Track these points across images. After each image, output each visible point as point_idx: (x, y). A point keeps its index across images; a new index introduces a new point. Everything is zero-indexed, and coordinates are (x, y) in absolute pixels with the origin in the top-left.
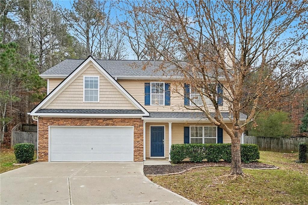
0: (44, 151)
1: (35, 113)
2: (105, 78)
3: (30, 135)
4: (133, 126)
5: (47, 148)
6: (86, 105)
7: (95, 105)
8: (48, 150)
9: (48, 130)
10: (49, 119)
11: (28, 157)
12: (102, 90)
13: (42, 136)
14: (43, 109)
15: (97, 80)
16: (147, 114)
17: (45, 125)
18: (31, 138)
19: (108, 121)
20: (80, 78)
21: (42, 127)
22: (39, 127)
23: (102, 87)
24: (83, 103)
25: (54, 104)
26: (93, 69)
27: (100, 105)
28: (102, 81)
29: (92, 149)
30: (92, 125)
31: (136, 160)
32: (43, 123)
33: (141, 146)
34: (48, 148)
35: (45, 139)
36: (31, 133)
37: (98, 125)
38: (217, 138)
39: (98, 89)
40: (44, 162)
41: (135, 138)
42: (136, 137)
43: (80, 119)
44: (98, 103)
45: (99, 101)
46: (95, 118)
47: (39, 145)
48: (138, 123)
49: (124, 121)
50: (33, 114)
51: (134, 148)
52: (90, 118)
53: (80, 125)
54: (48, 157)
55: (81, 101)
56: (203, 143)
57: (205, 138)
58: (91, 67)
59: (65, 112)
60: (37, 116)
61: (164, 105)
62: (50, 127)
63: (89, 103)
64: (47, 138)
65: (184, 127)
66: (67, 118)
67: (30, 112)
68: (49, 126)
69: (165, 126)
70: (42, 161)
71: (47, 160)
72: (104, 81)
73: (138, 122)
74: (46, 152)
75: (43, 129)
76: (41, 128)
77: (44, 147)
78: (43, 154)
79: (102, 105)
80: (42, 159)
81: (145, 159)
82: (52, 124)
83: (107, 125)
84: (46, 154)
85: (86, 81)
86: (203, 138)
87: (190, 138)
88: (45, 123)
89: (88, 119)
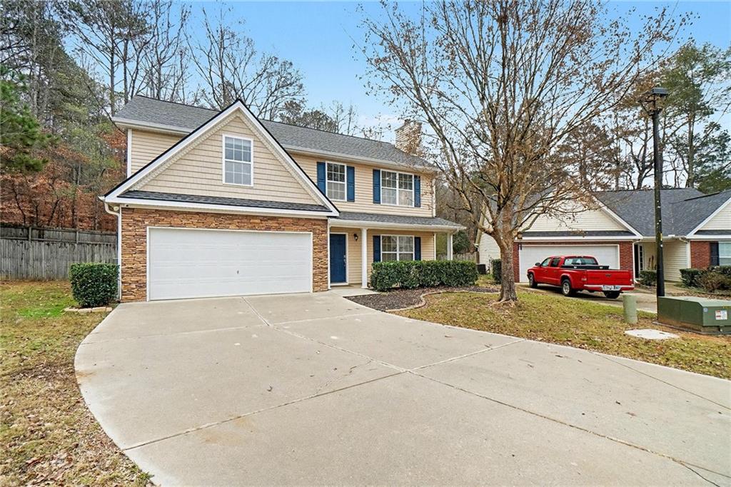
0: (136, 280)
1: (118, 197)
2: (263, 144)
3: (20, 248)
4: (312, 233)
5: (143, 272)
6: (228, 189)
7: (246, 191)
8: (145, 276)
9: (146, 236)
10: (147, 212)
11: (108, 292)
12: (257, 165)
13: (133, 246)
14: (135, 191)
15: (247, 145)
16: (335, 213)
17: (138, 225)
18: (23, 254)
19: (270, 222)
20: (217, 138)
21: (130, 228)
22: (125, 227)
23: (258, 160)
24: (223, 185)
25: (160, 183)
26: (240, 125)
27: (255, 192)
28: (258, 150)
29: (238, 272)
30: (239, 227)
31: (317, 289)
32: (134, 220)
33: (324, 266)
34: (145, 272)
35: (139, 253)
36: (22, 243)
37: (251, 228)
38: (414, 253)
39: (252, 163)
40: (137, 301)
41: (314, 252)
42: (316, 251)
43: (217, 215)
44: (252, 188)
45: (252, 186)
46: (247, 216)
47: (124, 267)
48: (318, 227)
49: (297, 222)
50: (112, 198)
51: (314, 269)
52: (236, 215)
53: (217, 228)
54: (145, 291)
55: (218, 183)
56: (398, 260)
57: (400, 254)
58: (238, 120)
59: (187, 200)
60: (118, 205)
61: (346, 200)
62: (150, 229)
63: (233, 186)
64: (143, 252)
65: (374, 236)
66: (189, 213)
67: (106, 195)
68: (148, 227)
69: (347, 234)
70: (132, 300)
71: (144, 297)
72: (262, 150)
73: (319, 225)
74: (140, 280)
75: (133, 233)
76: (130, 231)
77: (137, 270)
78: (134, 286)
79: (258, 192)
80: (132, 297)
81: (329, 288)
82: (157, 221)
83: (268, 228)
84: (142, 286)
85: (227, 145)
86: (398, 252)
87: (382, 252)
88: (138, 221)
89: (232, 217)
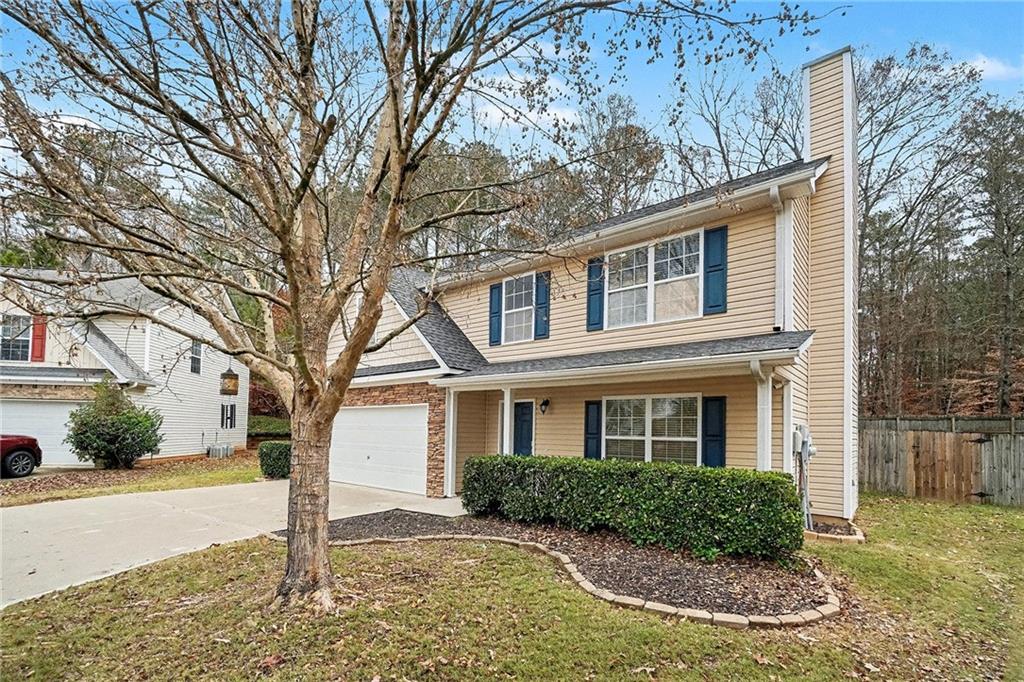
4: (428, 404)
19: (387, 393)
29: (369, 457)
31: (430, 492)
33: (440, 457)
37: (373, 403)
38: (699, 440)
41: (429, 435)
42: (431, 432)
46: (370, 389)
48: (435, 394)
49: (412, 390)
51: (428, 461)
56: (648, 458)
57: (653, 441)
61: (532, 338)
65: (586, 402)
69: (534, 402)
73: (436, 391)
81: (448, 494)
86: (648, 438)
87: (604, 437)
